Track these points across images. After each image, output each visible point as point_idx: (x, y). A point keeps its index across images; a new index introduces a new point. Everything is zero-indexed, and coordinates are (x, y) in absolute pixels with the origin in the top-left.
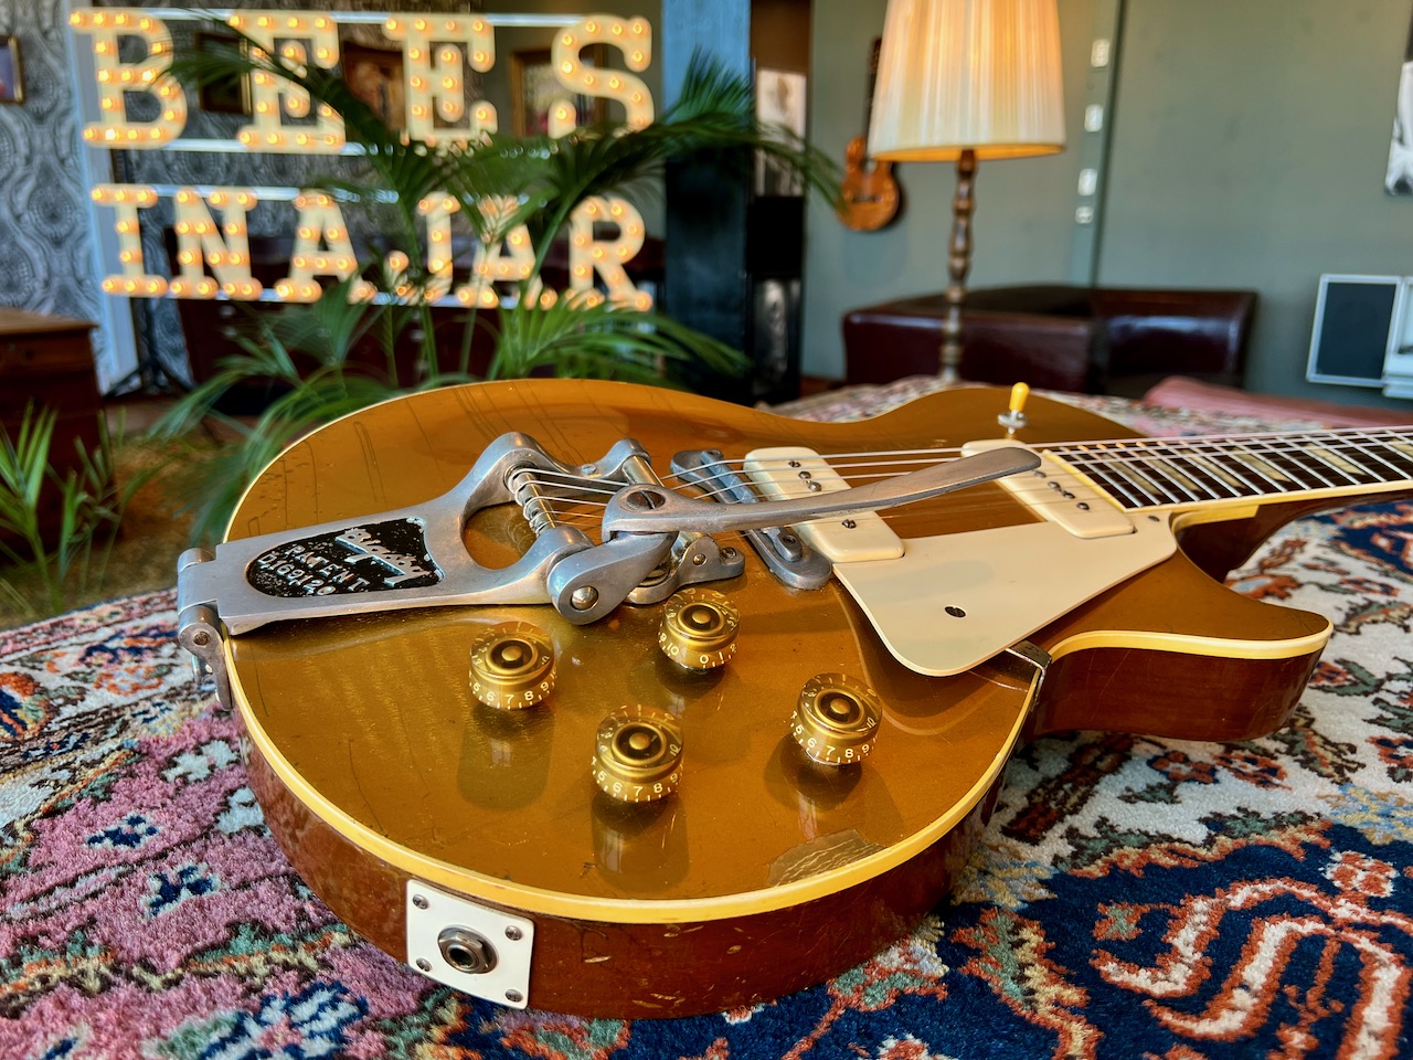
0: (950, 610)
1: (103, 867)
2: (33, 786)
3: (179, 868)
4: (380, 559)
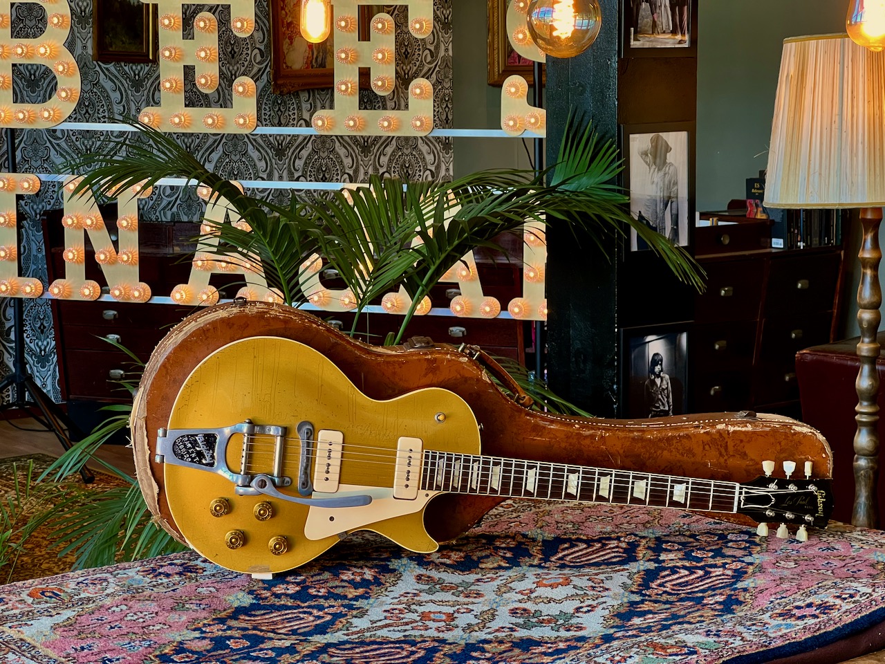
1: (96, 624)
2: (72, 611)
3: (115, 624)
4: (205, 451)
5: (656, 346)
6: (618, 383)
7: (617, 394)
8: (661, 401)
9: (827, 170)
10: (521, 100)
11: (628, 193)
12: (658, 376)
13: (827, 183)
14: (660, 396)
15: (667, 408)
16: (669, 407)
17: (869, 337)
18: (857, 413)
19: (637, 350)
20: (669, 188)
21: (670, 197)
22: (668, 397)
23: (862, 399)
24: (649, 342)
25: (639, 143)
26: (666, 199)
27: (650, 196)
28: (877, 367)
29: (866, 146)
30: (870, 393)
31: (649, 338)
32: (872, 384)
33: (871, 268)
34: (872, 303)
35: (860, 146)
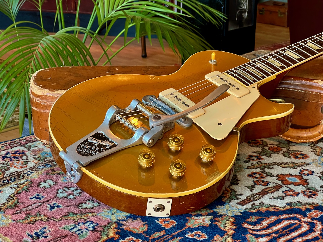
0: (219, 124)
1: (36, 203)
2: (10, 188)
3: (53, 203)
4: (101, 143)
8: (243, 4)
16: (246, 7)
22: (246, 2)
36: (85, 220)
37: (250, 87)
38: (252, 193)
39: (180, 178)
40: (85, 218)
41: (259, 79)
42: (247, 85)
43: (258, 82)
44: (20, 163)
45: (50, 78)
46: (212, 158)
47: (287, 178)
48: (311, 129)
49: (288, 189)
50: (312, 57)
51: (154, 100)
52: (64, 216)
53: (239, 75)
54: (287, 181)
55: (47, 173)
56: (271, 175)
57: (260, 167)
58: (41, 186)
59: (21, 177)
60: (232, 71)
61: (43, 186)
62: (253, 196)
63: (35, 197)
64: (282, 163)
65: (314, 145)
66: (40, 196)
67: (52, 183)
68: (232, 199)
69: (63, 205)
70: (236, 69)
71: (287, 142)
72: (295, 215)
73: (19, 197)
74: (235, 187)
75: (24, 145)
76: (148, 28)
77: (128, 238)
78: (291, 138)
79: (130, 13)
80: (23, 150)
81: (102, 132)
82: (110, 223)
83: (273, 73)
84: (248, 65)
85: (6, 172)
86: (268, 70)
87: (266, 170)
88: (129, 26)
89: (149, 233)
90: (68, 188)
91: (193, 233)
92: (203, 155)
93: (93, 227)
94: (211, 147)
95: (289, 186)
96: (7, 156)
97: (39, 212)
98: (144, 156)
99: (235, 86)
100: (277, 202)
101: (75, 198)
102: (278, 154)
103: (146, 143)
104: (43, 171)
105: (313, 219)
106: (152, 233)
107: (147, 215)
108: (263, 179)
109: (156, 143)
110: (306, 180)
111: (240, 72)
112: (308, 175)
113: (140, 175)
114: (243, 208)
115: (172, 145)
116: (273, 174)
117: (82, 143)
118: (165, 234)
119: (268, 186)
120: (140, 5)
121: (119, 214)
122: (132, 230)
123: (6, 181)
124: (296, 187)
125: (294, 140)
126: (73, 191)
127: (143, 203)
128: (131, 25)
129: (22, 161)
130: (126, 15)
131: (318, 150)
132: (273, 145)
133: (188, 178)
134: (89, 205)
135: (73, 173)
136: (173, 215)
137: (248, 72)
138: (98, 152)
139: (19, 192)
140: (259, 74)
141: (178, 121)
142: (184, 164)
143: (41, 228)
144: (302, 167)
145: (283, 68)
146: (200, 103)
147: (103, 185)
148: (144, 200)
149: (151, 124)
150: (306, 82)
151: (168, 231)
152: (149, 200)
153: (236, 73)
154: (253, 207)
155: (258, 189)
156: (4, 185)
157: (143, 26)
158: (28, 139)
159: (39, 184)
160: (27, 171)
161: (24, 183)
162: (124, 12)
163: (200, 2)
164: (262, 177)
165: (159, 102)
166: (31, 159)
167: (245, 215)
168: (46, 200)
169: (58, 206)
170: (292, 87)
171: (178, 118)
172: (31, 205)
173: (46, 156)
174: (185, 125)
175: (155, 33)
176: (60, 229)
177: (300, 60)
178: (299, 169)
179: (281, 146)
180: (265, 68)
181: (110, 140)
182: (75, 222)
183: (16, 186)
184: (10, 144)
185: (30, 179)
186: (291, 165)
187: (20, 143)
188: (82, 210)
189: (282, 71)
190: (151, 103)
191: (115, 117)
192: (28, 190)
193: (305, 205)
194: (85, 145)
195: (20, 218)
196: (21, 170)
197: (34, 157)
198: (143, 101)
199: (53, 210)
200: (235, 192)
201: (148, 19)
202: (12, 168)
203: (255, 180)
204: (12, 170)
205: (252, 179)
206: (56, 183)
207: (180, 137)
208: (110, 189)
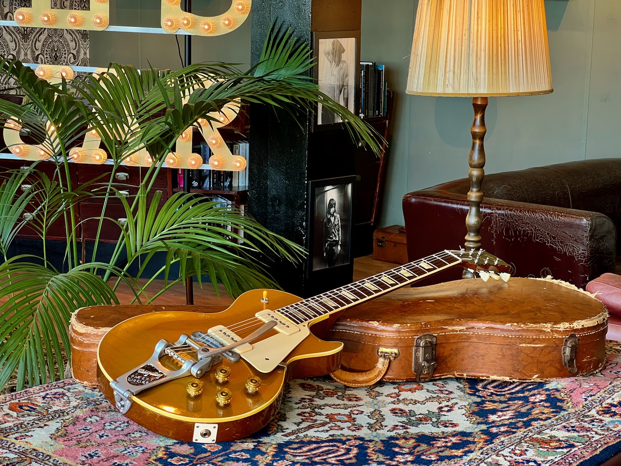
0: (266, 359)
1: (85, 433)
2: (56, 422)
3: (101, 433)
4: (151, 374)
5: (332, 194)
6: (306, 222)
7: (306, 229)
8: (334, 234)
9: (459, 69)
10: (176, 6)
11: (317, 83)
12: (333, 215)
13: (459, 79)
14: (333, 230)
15: (337, 239)
16: (339, 238)
17: (477, 187)
18: (466, 241)
19: (319, 197)
20: (343, 80)
21: (343, 86)
22: (338, 231)
23: (470, 231)
24: (327, 191)
25: (325, 45)
26: (341, 87)
27: (330, 84)
28: (481, 210)
29: (487, 53)
30: (476, 227)
31: (327, 188)
32: (478, 221)
33: (479, 139)
34: (480, 164)
35: (483, 53)
36: (134, 445)
37: (301, 325)
38: (298, 428)
39: (227, 406)
40: (135, 444)
41: (310, 318)
42: (298, 323)
43: (309, 321)
44: (62, 402)
45: (92, 317)
46: (257, 389)
47: (336, 417)
48: (367, 373)
49: (334, 425)
50: (368, 298)
51: (203, 335)
52: (114, 442)
53: (290, 314)
54: (335, 419)
55: (92, 411)
56: (321, 414)
57: (310, 408)
58: (87, 421)
59: (65, 414)
60: (283, 309)
61: (89, 420)
62: (298, 430)
63: (83, 429)
64: (334, 405)
65: (371, 390)
66: (88, 429)
67: (98, 419)
68: (278, 432)
69: (112, 435)
70: (287, 308)
71: (344, 387)
72: (335, 443)
73: (67, 429)
74: (282, 423)
75: (62, 387)
76: (198, 265)
77: (176, 458)
78: (348, 382)
79: (173, 245)
80: (62, 392)
81: (151, 364)
82: (159, 447)
83: (325, 312)
84: (301, 304)
85: (50, 409)
86: (321, 309)
87: (317, 410)
88: (172, 262)
89: (196, 454)
90: (115, 422)
91: (237, 454)
92: (249, 386)
93: (143, 450)
94: (257, 378)
95: (336, 423)
96: (47, 396)
97: (89, 440)
98: (192, 385)
99: (285, 324)
100: (321, 434)
101: (122, 430)
102: (332, 397)
103: (194, 374)
104: (87, 409)
105: (351, 446)
106: (198, 454)
107: (194, 441)
108: (312, 418)
109: (204, 375)
110: (354, 418)
111: (292, 310)
112: (358, 414)
113: (188, 403)
114: (287, 439)
115: (219, 376)
116: (323, 413)
117: (132, 374)
118: (210, 454)
119: (316, 423)
120: (185, 233)
121: (166, 441)
122: (179, 452)
123: (51, 417)
124: (343, 424)
125: (351, 385)
126: (120, 424)
127: (190, 428)
128: (174, 261)
129: (64, 400)
130: (167, 246)
131: (373, 394)
132: (329, 389)
133: (233, 405)
134: (138, 435)
135: (123, 403)
136: (219, 441)
137: (300, 311)
138: (148, 382)
139: (66, 425)
140: (311, 313)
141: (224, 354)
142: (230, 392)
143: (93, 451)
144: (354, 408)
145: (336, 308)
146: (247, 337)
147: (153, 412)
148: (191, 425)
149: (199, 357)
150: (362, 323)
151: (213, 453)
152: (196, 425)
153: (287, 311)
154: (297, 438)
155: (305, 425)
156: (49, 420)
157: (190, 263)
158: (66, 382)
159: (85, 419)
160: (70, 410)
161: (69, 418)
162: (165, 243)
163: (272, 231)
164: (311, 416)
165: (207, 338)
166: (72, 399)
167: (288, 444)
168: (95, 431)
169: (107, 436)
170: (349, 328)
171: (225, 351)
172: (81, 435)
173: (88, 397)
174: (232, 359)
175: (207, 272)
176: (112, 451)
177: (355, 300)
178: (349, 410)
179: (337, 391)
180: (318, 307)
181: (160, 371)
182: (125, 447)
183: (62, 421)
184: (48, 386)
185: (74, 415)
186: (342, 406)
187: (58, 386)
188: (131, 438)
189: (335, 311)
190: (200, 339)
191: (164, 351)
192: (74, 424)
193: (347, 436)
194: (135, 376)
195: (72, 444)
196: (64, 408)
197: (76, 397)
198: (192, 337)
199: (102, 438)
200: (282, 427)
201: (198, 253)
202: (55, 406)
203: (304, 418)
204: (55, 408)
205: (301, 417)
206: (102, 418)
207: (227, 368)
208: (159, 415)
